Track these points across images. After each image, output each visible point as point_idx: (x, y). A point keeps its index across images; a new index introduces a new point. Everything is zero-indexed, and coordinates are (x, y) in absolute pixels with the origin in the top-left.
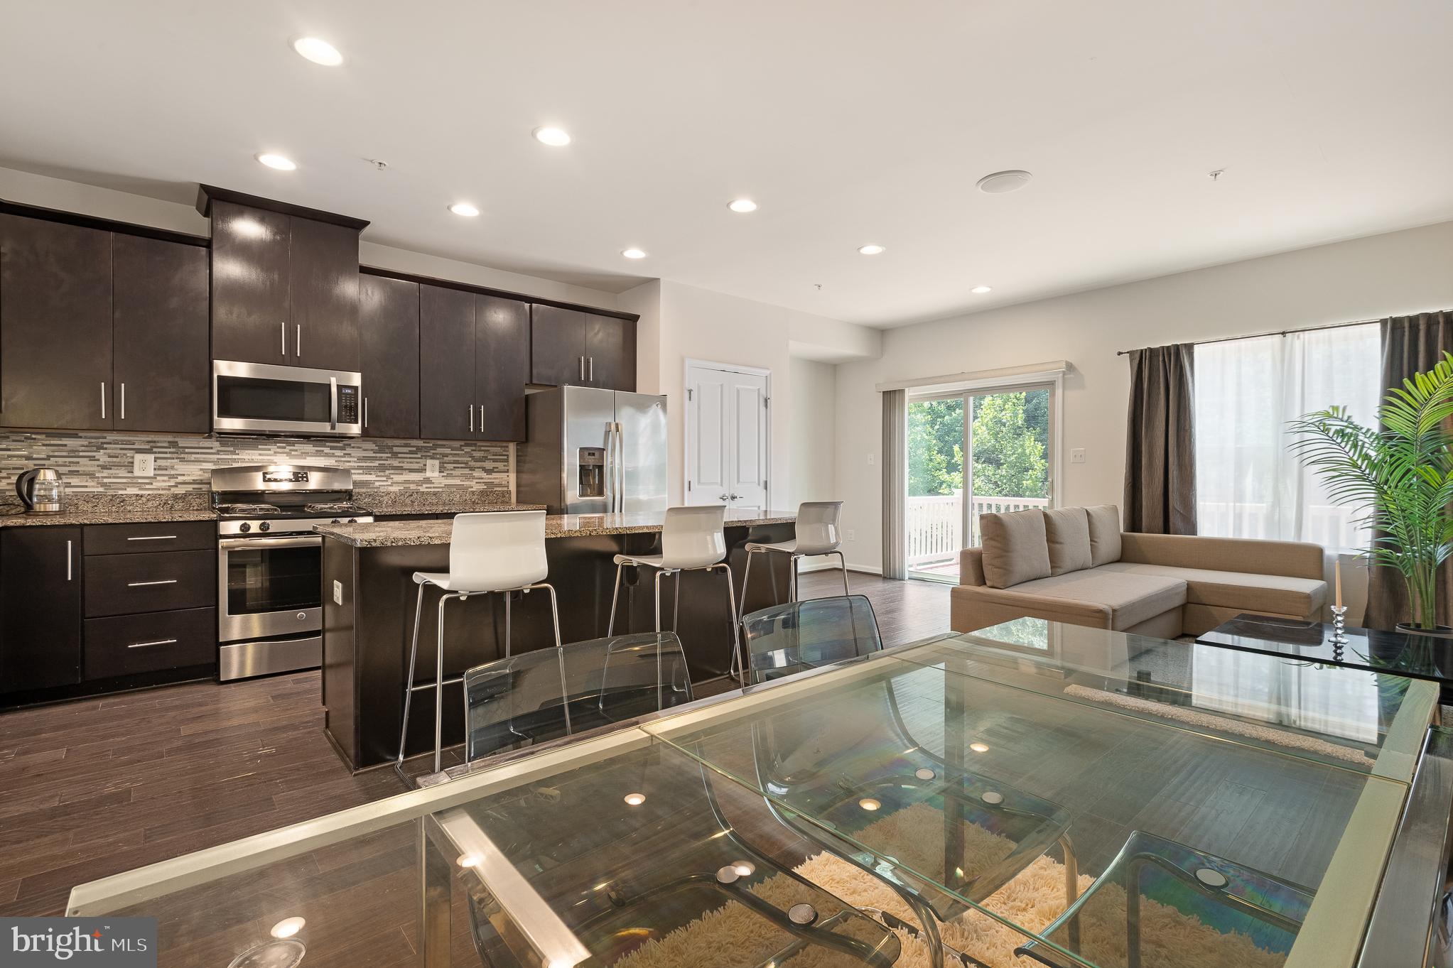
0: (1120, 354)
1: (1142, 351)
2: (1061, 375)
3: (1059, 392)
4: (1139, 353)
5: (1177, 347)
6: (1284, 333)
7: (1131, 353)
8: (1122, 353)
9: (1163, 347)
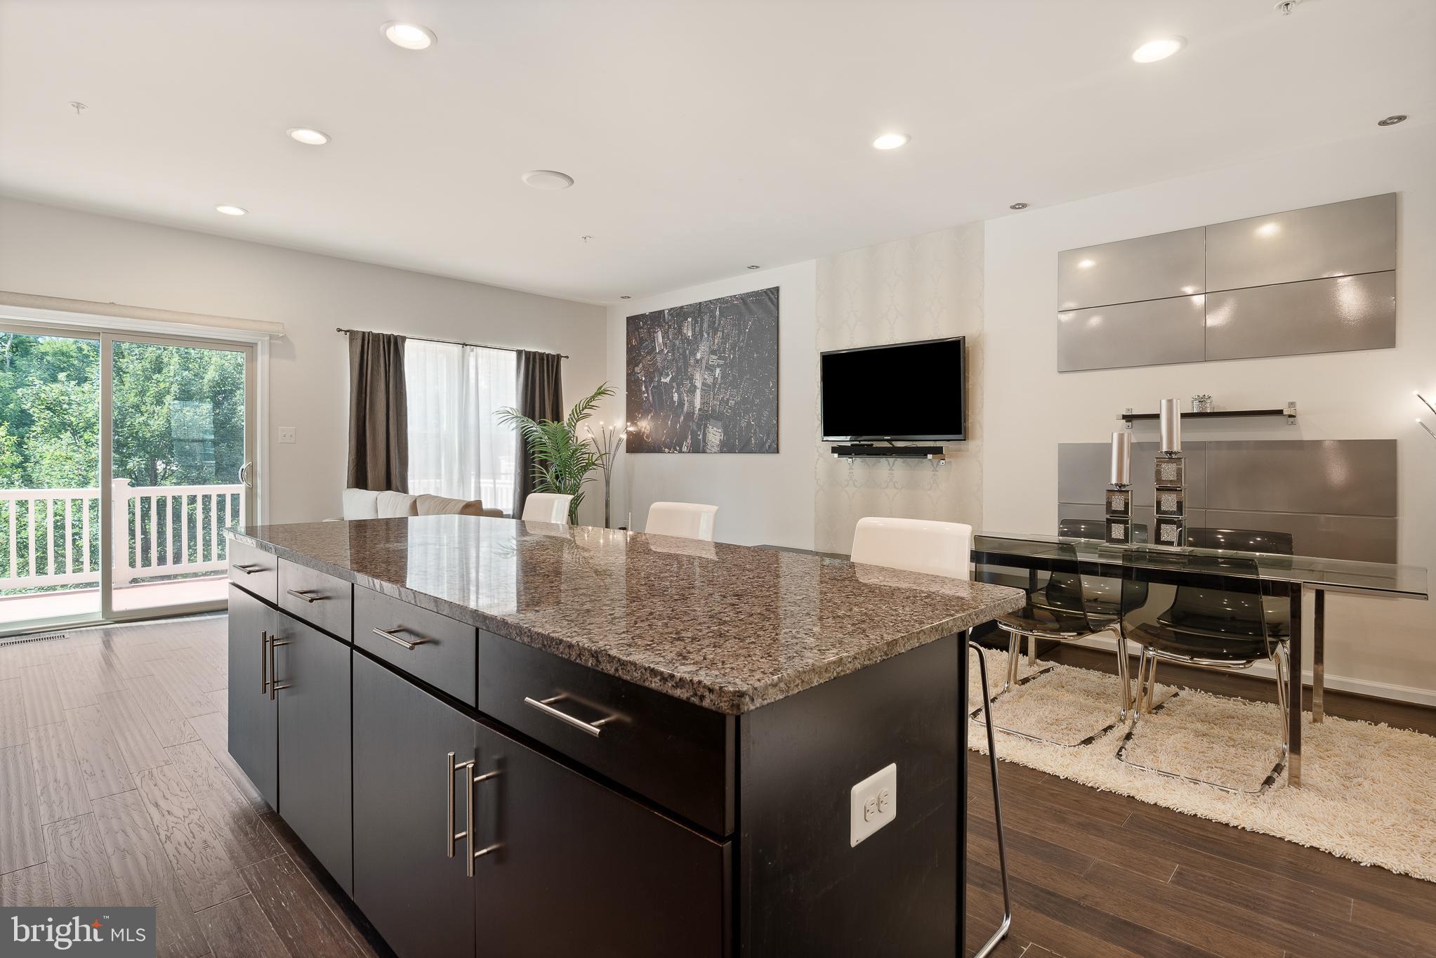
0: (339, 330)
1: (364, 333)
2: (268, 338)
3: (262, 359)
4: (360, 336)
5: (396, 338)
6: (465, 345)
7: (352, 334)
8: (341, 330)
9: (383, 335)
